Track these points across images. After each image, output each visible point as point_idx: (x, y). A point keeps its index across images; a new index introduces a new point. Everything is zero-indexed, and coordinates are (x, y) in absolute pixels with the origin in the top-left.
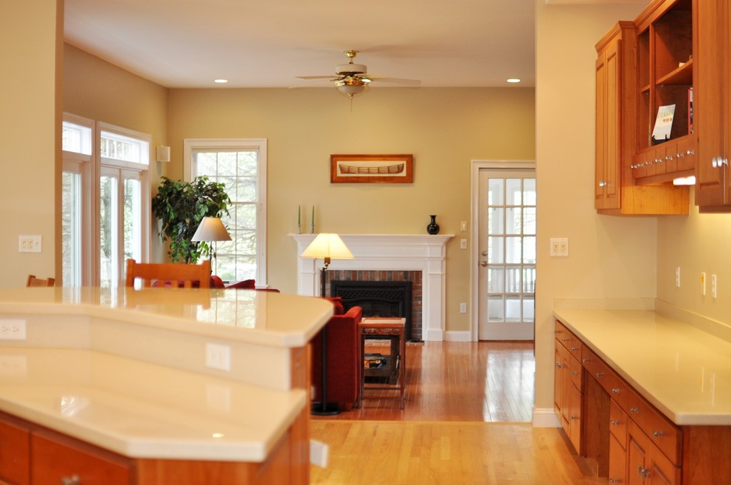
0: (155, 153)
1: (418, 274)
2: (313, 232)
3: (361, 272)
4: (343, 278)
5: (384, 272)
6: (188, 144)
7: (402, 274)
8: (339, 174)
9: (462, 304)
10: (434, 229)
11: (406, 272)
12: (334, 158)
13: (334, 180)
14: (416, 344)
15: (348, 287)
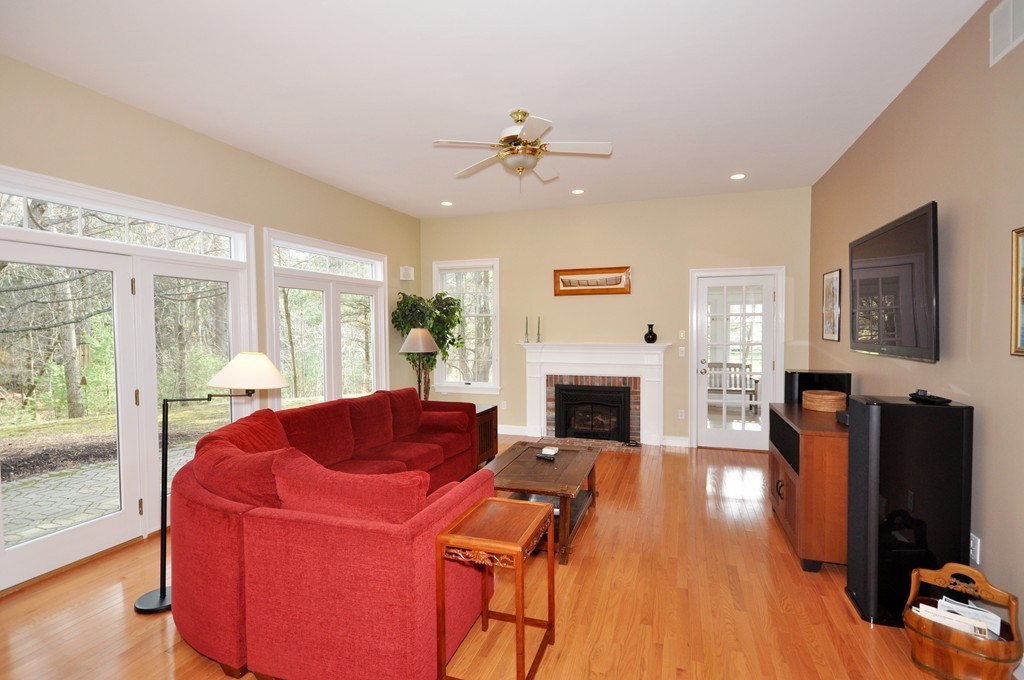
0: (392, 271)
1: (636, 380)
2: (538, 341)
3: (582, 377)
4: (566, 383)
5: (603, 378)
6: (436, 266)
7: (621, 380)
8: (562, 288)
9: (680, 410)
10: (651, 338)
11: (624, 378)
12: (557, 273)
13: (558, 293)
14: (632, 449)
15: (571, 390)
